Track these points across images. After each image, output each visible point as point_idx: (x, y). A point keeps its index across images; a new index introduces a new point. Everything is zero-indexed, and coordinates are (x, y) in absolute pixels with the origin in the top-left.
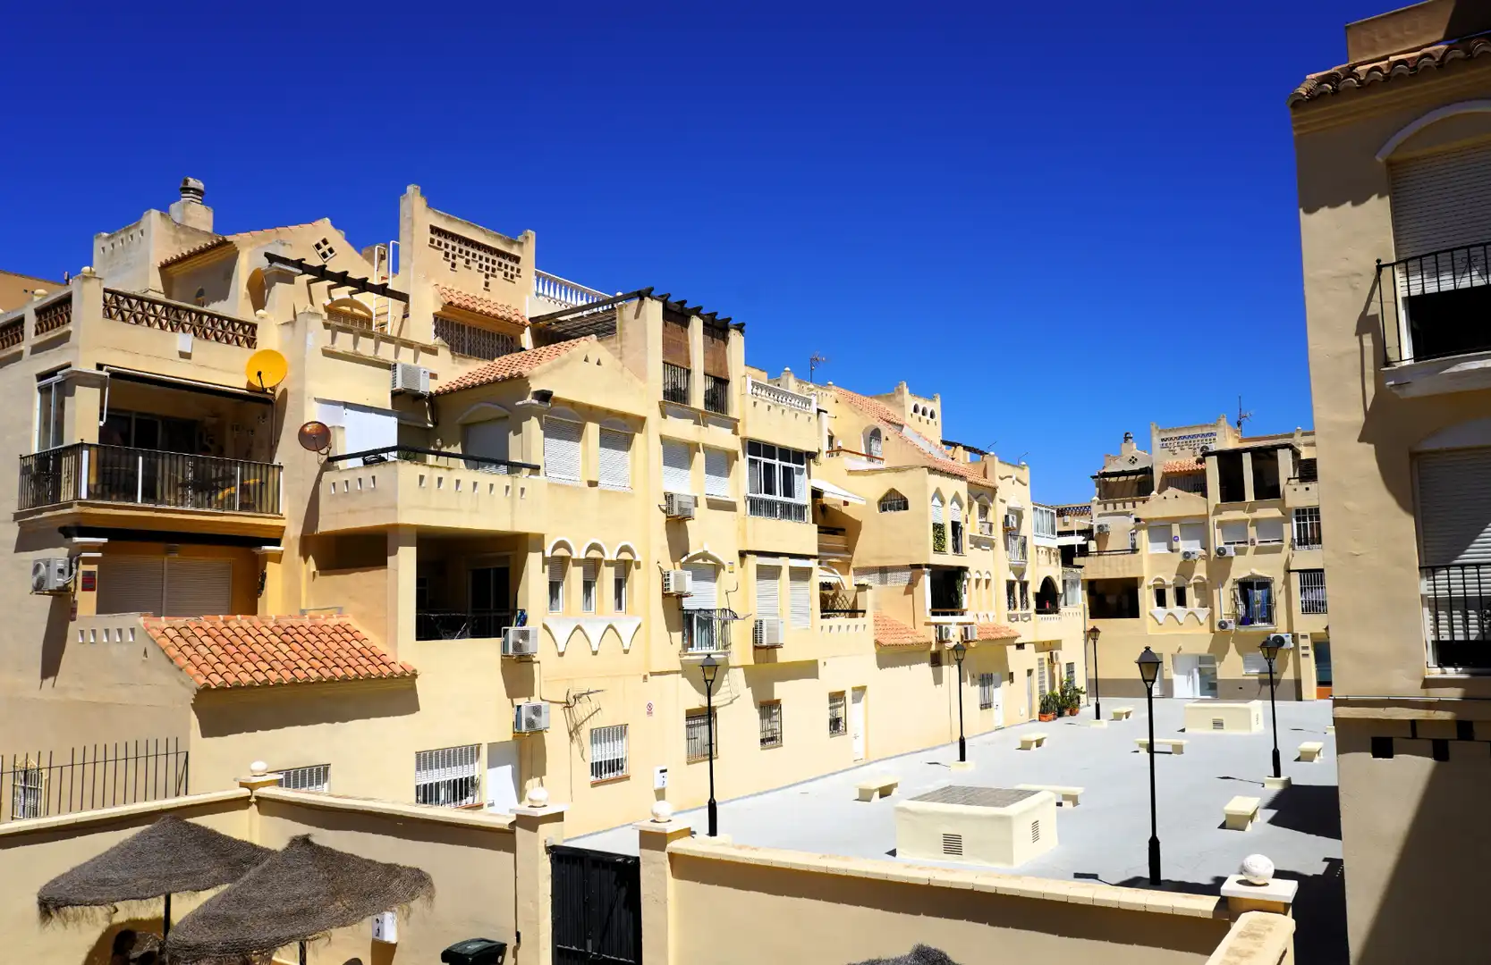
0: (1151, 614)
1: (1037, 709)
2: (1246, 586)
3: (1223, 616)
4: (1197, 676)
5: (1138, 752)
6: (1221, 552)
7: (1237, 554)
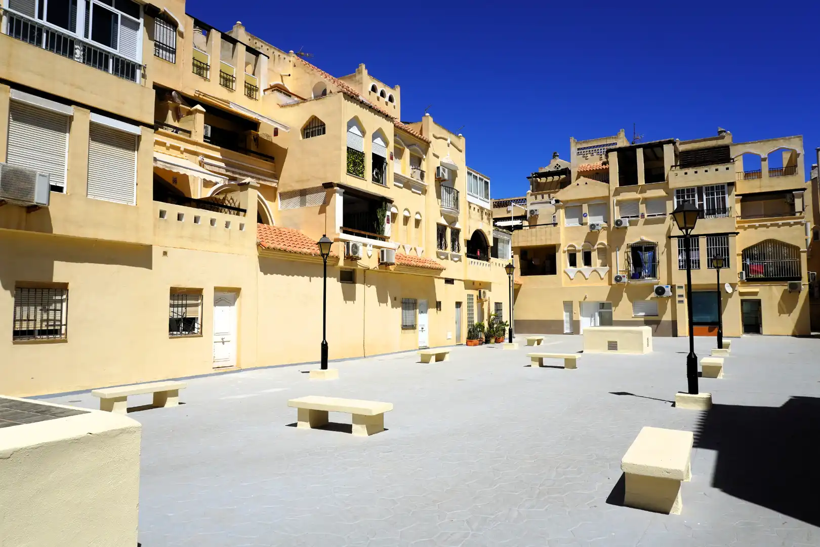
0: (565, 272)
1: (465, 334)
2: (636, 250)
3: (619, 272)
4: (598, 318)
5: (530, 366)
6: (618, 223)
7: (630, 225)
